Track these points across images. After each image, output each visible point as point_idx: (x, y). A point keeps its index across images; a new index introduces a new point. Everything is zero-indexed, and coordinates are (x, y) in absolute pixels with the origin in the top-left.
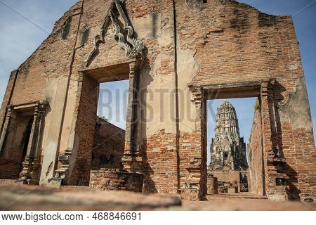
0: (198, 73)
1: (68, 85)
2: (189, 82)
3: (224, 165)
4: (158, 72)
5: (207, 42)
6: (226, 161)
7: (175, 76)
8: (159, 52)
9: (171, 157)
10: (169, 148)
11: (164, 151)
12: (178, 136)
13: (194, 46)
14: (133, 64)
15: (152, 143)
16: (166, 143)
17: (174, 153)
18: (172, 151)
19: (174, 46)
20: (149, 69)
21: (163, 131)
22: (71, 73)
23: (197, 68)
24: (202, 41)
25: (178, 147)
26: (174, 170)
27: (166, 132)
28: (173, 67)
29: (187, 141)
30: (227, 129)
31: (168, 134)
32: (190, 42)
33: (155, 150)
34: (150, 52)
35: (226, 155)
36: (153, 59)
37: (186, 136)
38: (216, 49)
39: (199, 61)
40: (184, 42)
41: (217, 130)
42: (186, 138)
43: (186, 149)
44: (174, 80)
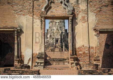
0: (97, 24)
1: (33, 21)
2: (93, 27)
3: (55, 47)
4: (80, 21)
5: (101, 10)
6: (57, 45)
7: (87, 24)
8: (80, 12)
9: (87, 55)
10: (86, 52)
11: (84, 53)
12: (89, 48)
13: (95, 11)
14: (71, 17)
15: (79, 50)
16: (85, 50)
17: (88, 54)
18: (87, 53)
19: (87, 10)
20: (76, 19)
21: (83, 46)
22: (33, 15)
23: (96, 21)
24: (99, 9)
25: (89, 52)
26: (88, 60)
27: (85, 46)
28: (87, 20)
29: (93, 50)
30: (57, 24)
31: (85, 47)
32: (94, 9)
33: (80, 53)
34: (76, 11)
35: (57, 41)
36: (78, 14)
37: (92, 48)
38: (104, 14)
39: (98, 18)
40: (91, 9)
41: (51, 24)
42: (92, 49)
43: (92, 52)
44: (88, 26)
